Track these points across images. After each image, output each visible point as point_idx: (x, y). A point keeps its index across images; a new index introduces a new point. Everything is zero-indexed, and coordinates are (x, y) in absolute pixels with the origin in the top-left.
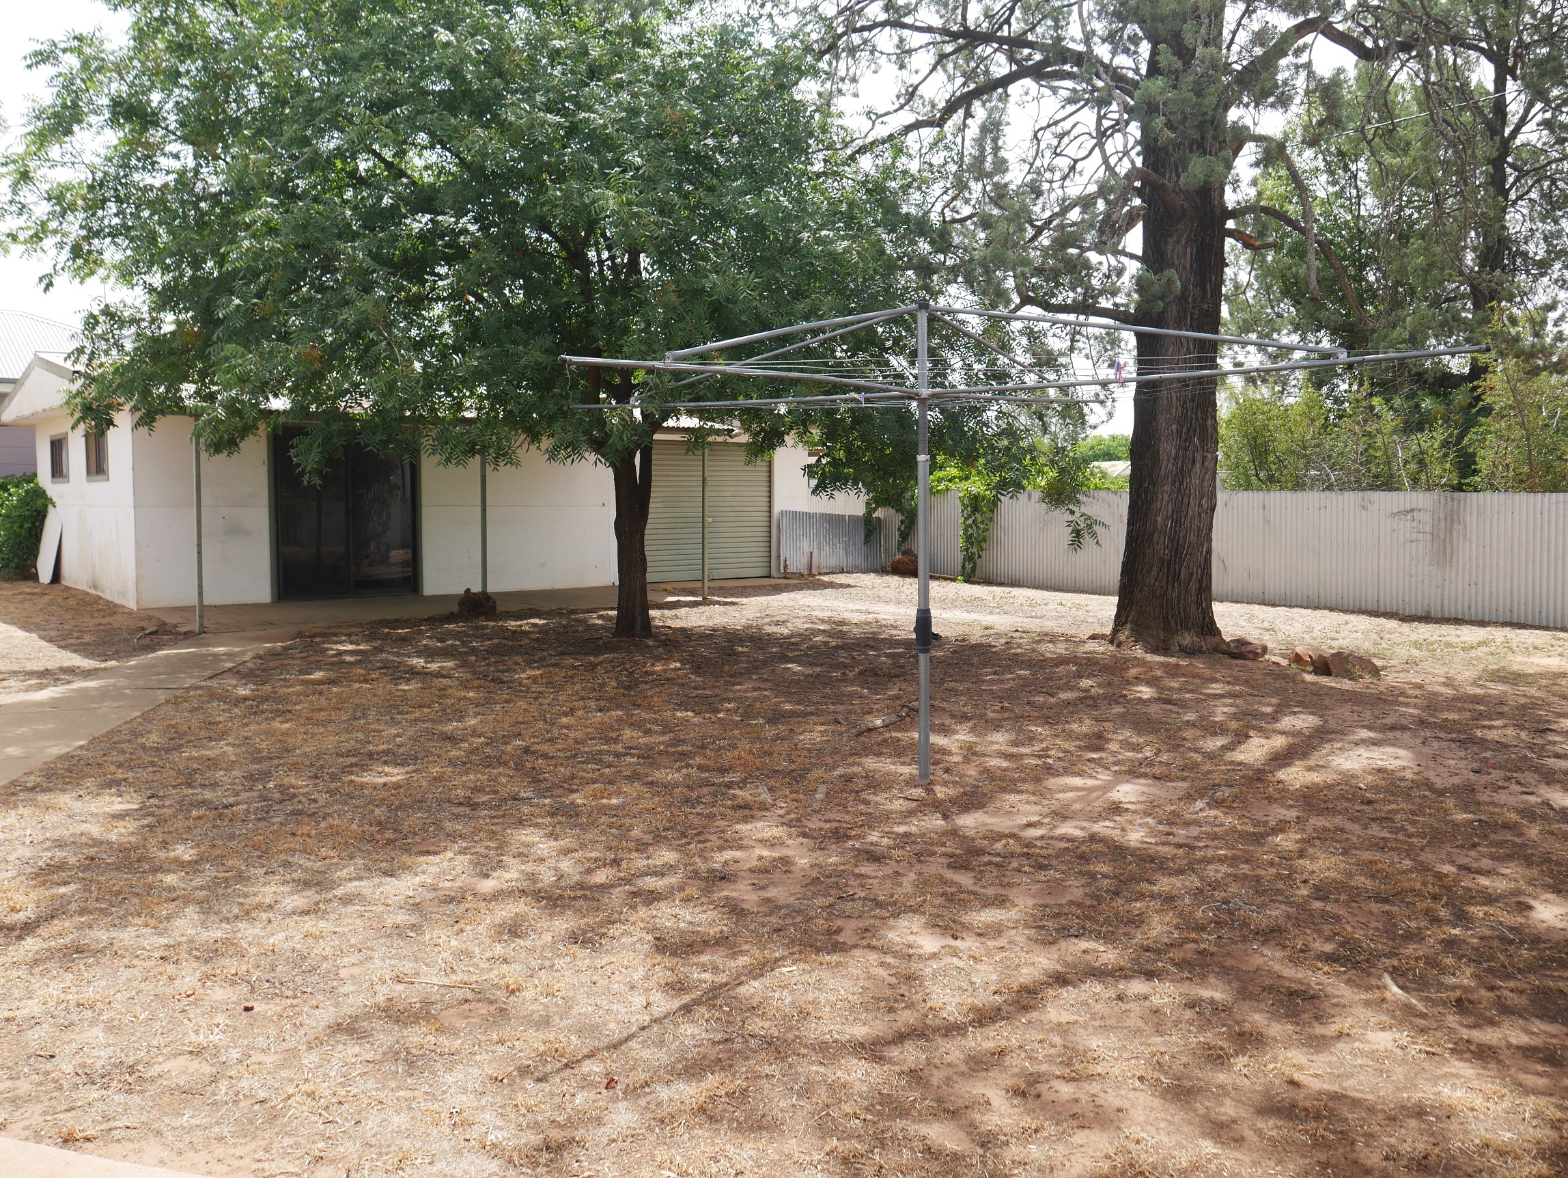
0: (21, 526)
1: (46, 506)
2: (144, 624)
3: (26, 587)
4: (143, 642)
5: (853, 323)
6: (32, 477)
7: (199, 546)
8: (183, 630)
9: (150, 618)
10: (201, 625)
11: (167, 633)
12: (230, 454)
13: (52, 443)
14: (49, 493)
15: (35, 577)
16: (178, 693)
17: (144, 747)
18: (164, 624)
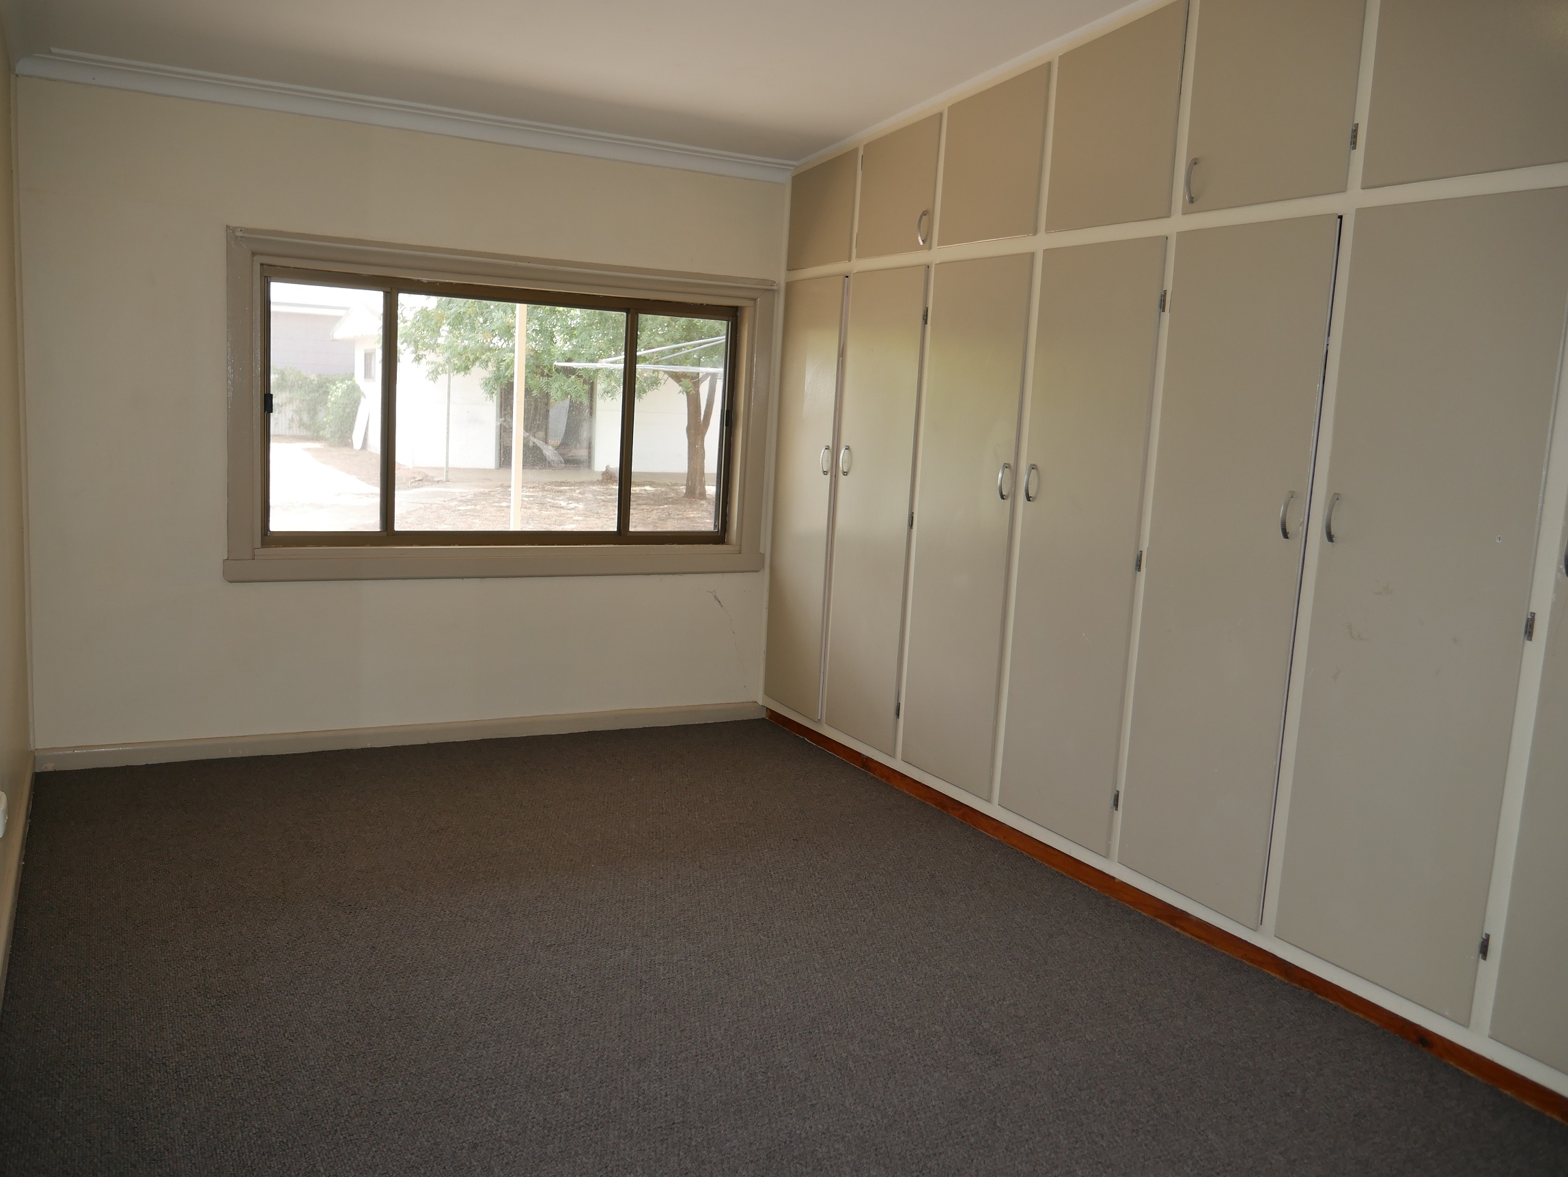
0: (344, 411)
1: (360, 398)
2: (415, 475)
3: (345, 451)
4: (413, 484)
5: (712, 342)
6: (351, 376)
7: (448, 429)
8: (437, 480)
9: (419, 473)
10: (447, 476)
11: (427, 481)
12: (466, 374)
13: (365, 354)
14: (362, 389)
15: (350, 445)
16: (426, 505)
17: (407, 522)
18: (427, 476)
